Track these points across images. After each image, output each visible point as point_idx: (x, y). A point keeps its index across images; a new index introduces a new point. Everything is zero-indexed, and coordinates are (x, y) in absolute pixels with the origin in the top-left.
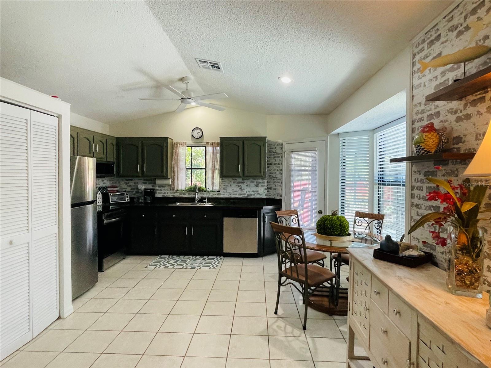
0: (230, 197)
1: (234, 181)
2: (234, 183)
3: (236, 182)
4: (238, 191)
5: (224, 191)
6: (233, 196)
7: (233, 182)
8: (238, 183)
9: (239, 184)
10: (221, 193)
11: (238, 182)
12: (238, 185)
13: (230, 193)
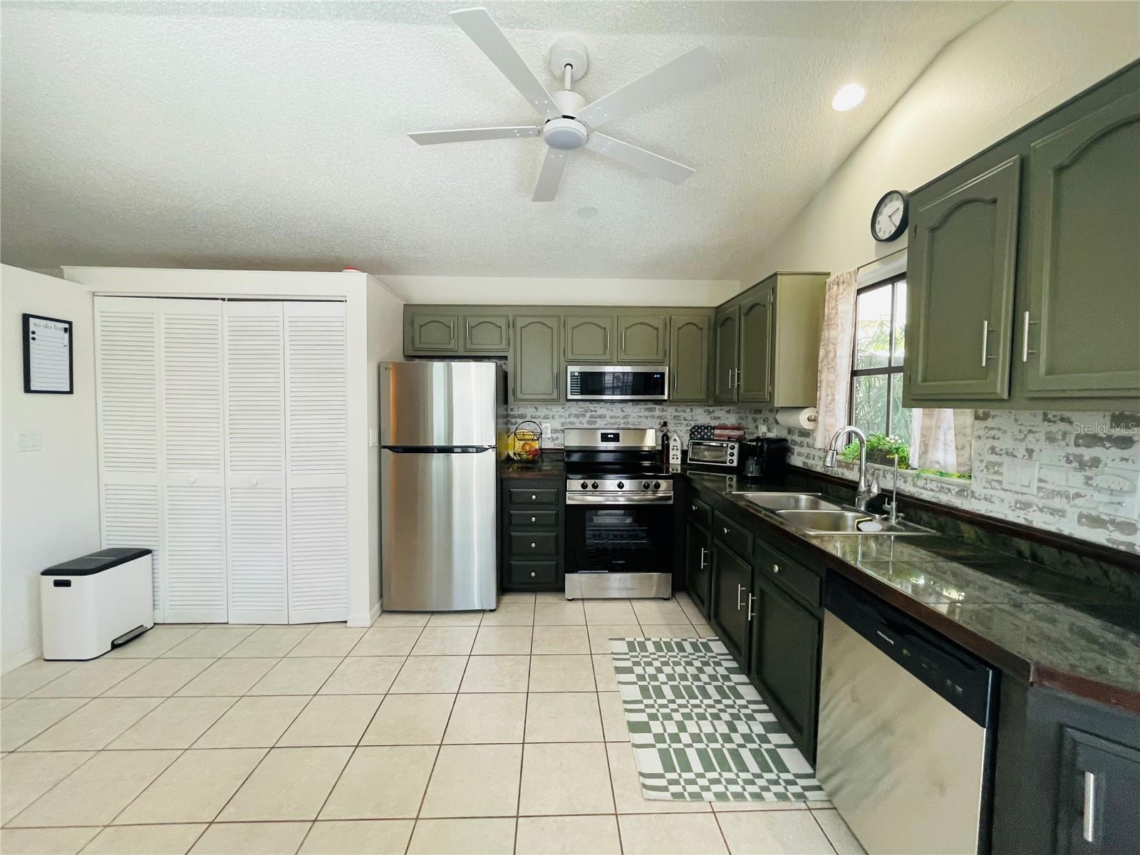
0: (1021, 521)
1: (1054, 428)
2: (1051, 439)
3: (1065, 435)
4: (1078, 495)
5: (989, 482)
6: (1041, 521)
7: (1042, 436)
8: (1077, 445)
9: (1088, 453)
10: (974, 488)
11: (1078, 437)
12: (1079, 458)
13: (1020, 497)
